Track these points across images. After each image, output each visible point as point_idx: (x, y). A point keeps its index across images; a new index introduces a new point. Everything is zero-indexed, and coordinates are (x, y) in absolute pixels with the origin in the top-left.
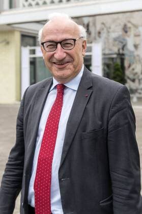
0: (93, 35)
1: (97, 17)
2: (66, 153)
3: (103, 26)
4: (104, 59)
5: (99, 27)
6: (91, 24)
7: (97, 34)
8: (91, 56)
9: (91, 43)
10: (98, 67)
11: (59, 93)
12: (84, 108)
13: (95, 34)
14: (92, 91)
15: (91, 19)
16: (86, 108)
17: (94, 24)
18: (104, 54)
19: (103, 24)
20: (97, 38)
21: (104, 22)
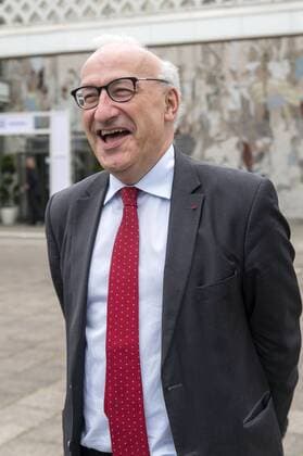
0: (51, 93)
1: (60, 58)
2: (171, 332)
3: (72, 76)
4: (74, 142)
5: (63, 77)
6: (47, 73)
7: (60, 93)
8: (48, 136)
9: (48, 109)
10: (62, 157)
11: (127, 205)
12: (194, 236)
13: (56, 91)
14: (202, 195)
15: (47, 62)
16: (198, 235)
17: (55, 72)
18: (74, 133)
19: (72, 71)
20: (60, 99)
21: (76, 69)
